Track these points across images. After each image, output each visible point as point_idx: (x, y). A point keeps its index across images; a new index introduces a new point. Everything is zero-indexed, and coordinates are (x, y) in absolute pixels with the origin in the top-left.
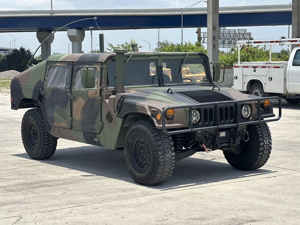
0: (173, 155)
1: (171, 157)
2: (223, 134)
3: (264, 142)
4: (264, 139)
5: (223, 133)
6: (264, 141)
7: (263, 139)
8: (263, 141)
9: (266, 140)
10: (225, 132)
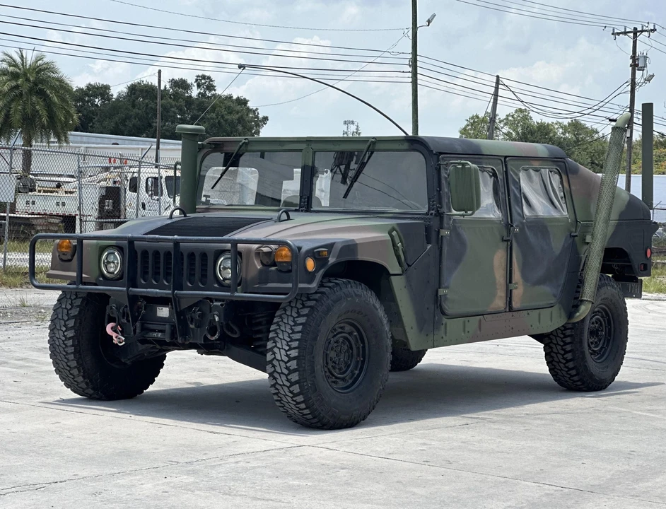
0: (68, 336)
1: (64, 338)
2: (164, 312)
3: (274, 353)
4: (276, 346)
5: (164, 308)
6: (276, 350)
7: (274, 344)
8: (271, 349)
9: (279, 348)
10: (168, 309)
